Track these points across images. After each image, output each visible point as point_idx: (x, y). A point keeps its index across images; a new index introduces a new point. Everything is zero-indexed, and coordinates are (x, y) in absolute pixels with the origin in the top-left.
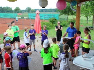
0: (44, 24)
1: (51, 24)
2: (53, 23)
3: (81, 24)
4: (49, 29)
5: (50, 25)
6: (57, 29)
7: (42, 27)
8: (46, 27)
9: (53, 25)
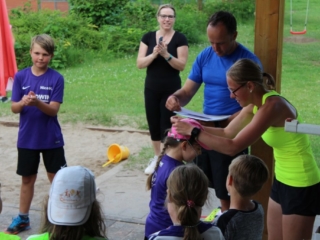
0: (34, 27)
1: (88, 28)
2: (99, 21)
3: (296, 22)
4: (71, 62)
5: (78, 36)
6: (149, 52)
7: (22, 52)
8: (50, 49)
9: (102, 33)
